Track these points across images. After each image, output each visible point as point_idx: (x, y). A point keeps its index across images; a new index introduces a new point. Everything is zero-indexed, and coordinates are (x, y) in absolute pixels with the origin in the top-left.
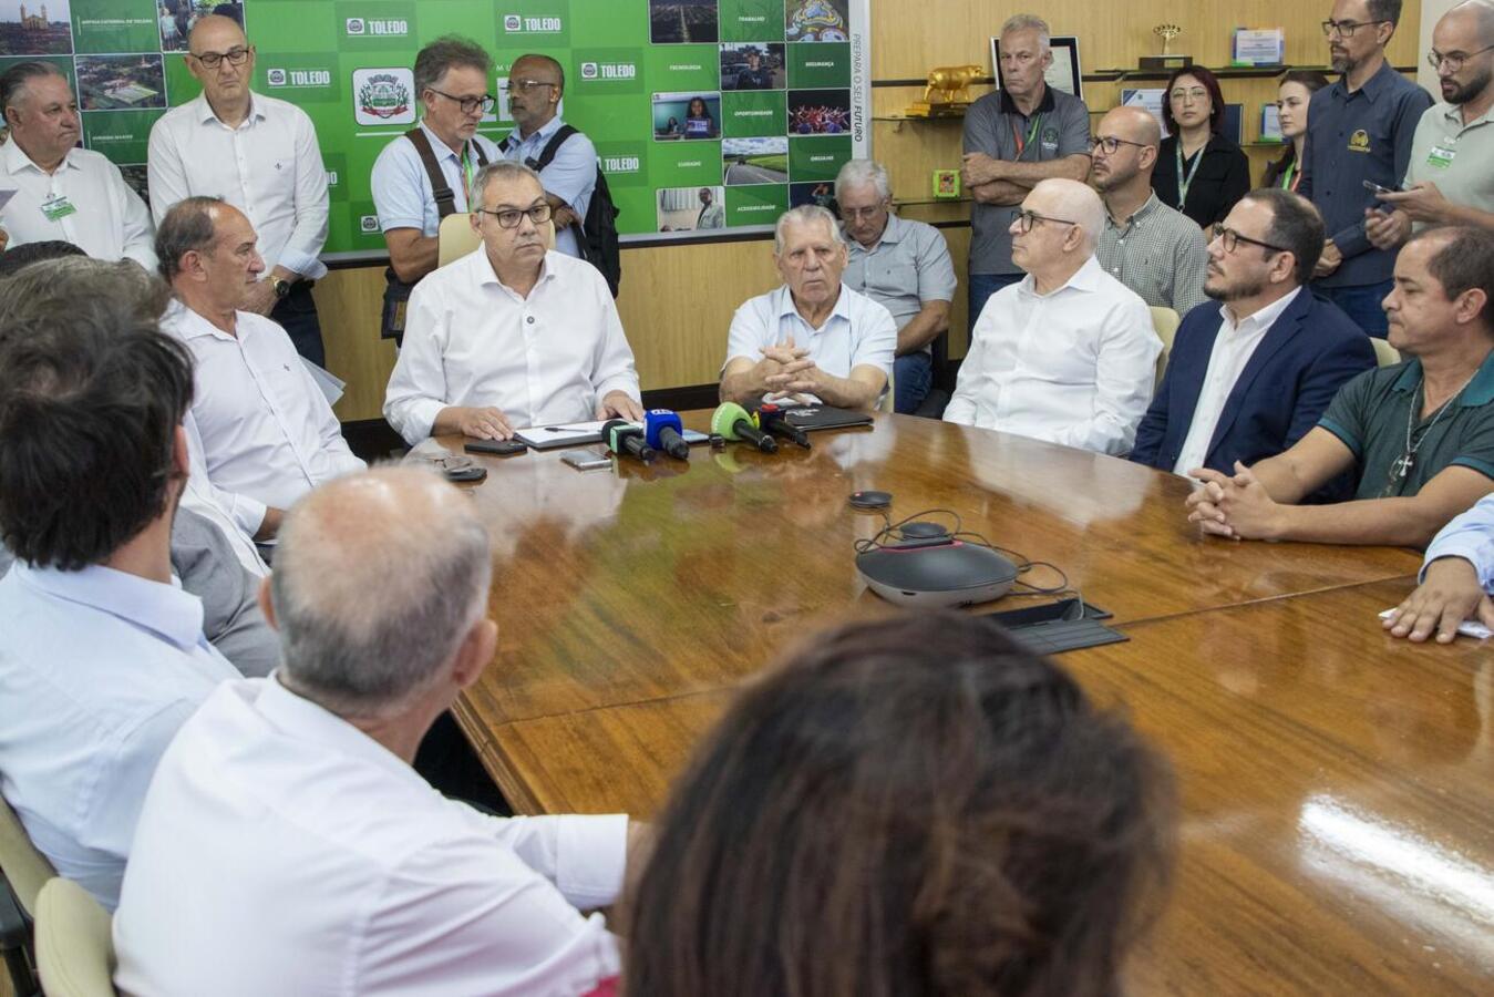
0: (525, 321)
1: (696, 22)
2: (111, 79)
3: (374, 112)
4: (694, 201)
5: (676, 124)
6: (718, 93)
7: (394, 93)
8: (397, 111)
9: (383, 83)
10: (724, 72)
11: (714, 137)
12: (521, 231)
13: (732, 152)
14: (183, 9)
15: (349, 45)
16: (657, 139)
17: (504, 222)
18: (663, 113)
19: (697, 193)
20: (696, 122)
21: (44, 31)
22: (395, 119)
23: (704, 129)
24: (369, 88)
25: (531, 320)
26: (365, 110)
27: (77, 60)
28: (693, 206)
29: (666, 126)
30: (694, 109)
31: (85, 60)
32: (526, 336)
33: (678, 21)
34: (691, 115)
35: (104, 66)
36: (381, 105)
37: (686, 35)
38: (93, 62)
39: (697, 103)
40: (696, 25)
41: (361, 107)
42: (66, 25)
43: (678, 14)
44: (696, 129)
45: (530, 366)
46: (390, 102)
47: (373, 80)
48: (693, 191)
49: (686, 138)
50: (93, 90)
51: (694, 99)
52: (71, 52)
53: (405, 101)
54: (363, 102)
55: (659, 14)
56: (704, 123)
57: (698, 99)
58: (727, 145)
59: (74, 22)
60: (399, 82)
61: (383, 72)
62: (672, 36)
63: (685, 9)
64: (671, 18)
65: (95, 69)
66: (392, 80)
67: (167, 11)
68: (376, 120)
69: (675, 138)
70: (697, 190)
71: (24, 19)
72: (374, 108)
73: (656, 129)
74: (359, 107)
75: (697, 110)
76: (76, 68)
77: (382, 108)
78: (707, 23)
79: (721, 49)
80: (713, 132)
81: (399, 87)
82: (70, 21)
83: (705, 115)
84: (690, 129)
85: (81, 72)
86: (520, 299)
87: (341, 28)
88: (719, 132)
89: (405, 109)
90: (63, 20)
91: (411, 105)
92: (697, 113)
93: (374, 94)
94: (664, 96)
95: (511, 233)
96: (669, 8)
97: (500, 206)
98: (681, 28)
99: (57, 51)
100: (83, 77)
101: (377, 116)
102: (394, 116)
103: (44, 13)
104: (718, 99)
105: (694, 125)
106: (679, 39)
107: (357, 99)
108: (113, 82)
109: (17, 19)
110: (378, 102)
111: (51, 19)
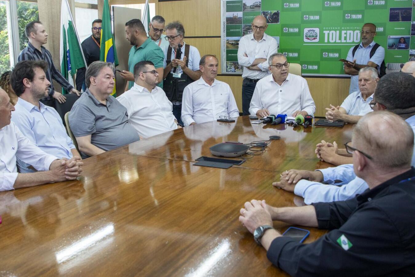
0: (279, 91)
1: (404, 15)
2: (249, 30)
3: (308, 39)
4: (398, 67)
5: (395, 45)
6: (410, 36)
7: (314, 34)
8: (314, 39)
9: (311, 32)
10: (412, 30)
11: (407, 49)
12: (282, 70)
13: (413, 54)
14: (266, 14)
15: (304, 22)
16: (388, 49)
17: (278, 68)
18: (391, 41)
19: (399, 65)
20: (401, 44)
21: (237, 19)
22: (314, 41)
23: (404, 47)
24: (308, 33)
25: (281, 91)
26: (306, 38)
27: (243, 25)
28: (398, 68)
29: (391, 45)
30: (401, 40)
31: (244, 26)
32: (279, 95)
33: (399, 15)
34: (400, 42)
35: (248, 27)
36: (310, 37)
37: (400, 19)
38: (246, 26)
39: (402, 39)
40: (404, 16)
41: (305, 38)
42: (242, 18)
43: (399, 13)
44: (401, 46)
45: (279, 102)
46: (313, 36)
47: (309, 31)
48: (398, 65)
49: (398, 49)
50: (245, 32)
51: (401, 38)
52: (242, 24)
53: (317, 36)
54: (306, 36)
55: (392, 13)
56: (404, 45)
57: (403, 38)
58: (411, 51)
59: (243, 17)
60: (316, 31)
61: (311, 29)
62: (396, 19)
63: (401, 12)
64: (396, 14)
65: (246, 28)
66: (314, 31)
67: (263, 14)
68: (309, 41)
69: (394, 49)
70: (400, 64)
71: (233, 16)
72: (309, 38)
73: (388, 46)
74: (305, 37)
75: (402, 41)
76: (242, 27)
77: (310, 38)
78: (408, 15)
79: (412, 23)
80: (407, 47)
81: (315, 33)
82: (242, 17)
83: (404, 42)
84: (399, 46)
85: (243, 28)
86: (279, 85)
87: (302, 17)
88: (409, 48)
89: (316, 38)
90: (241, 17)
91: (318, 37)
92: (402, 42)
93: (309, 34)
94: (391, 37)
95: (280, 70)
96: (396, 12)
97: (277, 64)
98: (399, 17)
99: (239, 24)
100: (244, 29)
101: (309, 40)
102: (313, 40)
103: (237, 15)
104: (409, 38)
105: (400, 45)
106: (398, 20)
107: (304, 36)
108: (250, 30)
109: (232, 17)
110: (310, 36)
111: (239, 16)
